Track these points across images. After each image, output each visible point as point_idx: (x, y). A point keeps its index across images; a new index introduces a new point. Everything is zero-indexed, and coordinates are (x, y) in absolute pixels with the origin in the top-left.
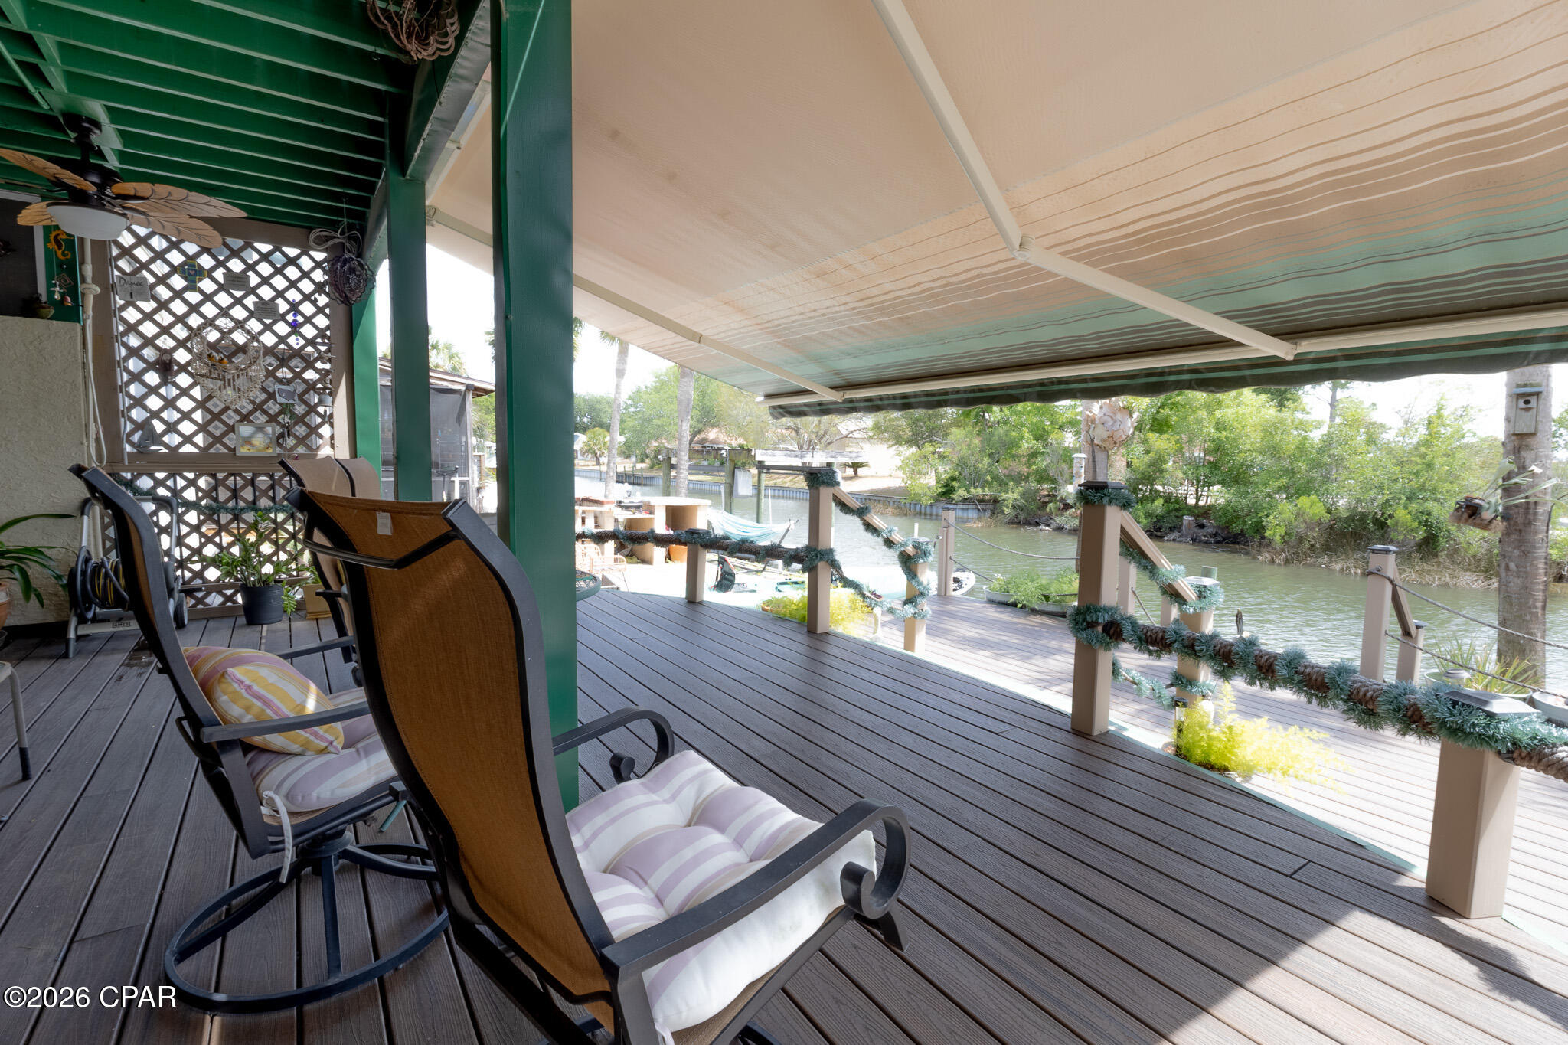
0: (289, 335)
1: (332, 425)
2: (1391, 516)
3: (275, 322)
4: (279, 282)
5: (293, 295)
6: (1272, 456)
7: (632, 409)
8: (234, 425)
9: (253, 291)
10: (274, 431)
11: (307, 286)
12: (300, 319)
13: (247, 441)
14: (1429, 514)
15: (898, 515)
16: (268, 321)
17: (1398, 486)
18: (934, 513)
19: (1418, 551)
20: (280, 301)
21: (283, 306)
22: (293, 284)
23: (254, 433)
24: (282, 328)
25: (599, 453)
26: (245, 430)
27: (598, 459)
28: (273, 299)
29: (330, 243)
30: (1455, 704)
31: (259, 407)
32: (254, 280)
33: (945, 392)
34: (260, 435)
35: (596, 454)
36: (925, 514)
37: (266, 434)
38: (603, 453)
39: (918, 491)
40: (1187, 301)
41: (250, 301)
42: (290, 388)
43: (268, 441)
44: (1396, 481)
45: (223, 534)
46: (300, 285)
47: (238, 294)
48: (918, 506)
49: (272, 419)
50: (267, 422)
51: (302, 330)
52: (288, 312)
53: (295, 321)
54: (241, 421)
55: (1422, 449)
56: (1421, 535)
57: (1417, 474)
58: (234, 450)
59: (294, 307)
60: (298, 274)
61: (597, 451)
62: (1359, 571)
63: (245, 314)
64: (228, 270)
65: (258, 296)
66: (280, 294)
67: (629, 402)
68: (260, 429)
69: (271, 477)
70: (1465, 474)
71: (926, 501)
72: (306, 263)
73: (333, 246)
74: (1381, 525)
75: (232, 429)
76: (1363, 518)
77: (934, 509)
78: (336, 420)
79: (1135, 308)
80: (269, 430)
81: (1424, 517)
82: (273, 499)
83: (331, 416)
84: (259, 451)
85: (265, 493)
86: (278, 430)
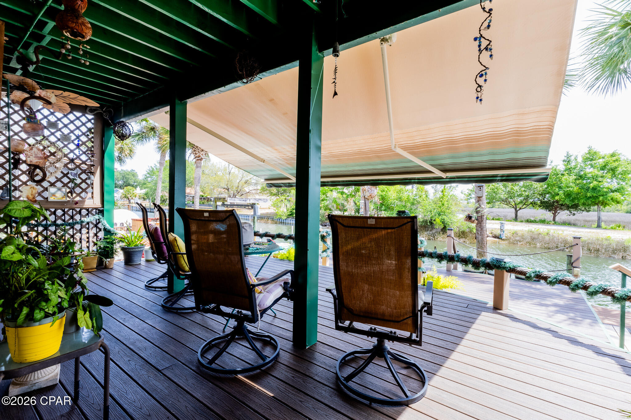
0: (75, 149)
1: (92, 188)
2: (435, 220)
3: (69, 143)
4: (72, 127)
5: (77, 132)
6: (400, 201)
7: (149, 179)
8: (47, 188)
9: (60, 130)
10: (66, 191)
11: (84, 129)
12: (80, 143)
13: (53, 195)
14: (444, 219)
15: (272, 223)
16: (66, 143)
17: (435, 211)
18: (287, 222)
19: (442, 231)
20: (71, 135)
21: (73, 137)
22: (78, 128)
23: (57, 191)
24: (72, 146)
25: (130, 198)
26: (52, 190)
27: (129, 201)
28: (69, 134)
29: (95, 112)
30: (497, 261)
31: (59, 180)
32: (60, 125)
33: (339, 182)
34: (59, 192)
35: (129, 199)
36: (283, 223)
37: (62, 192)
38: (132, 198)
39: (280, 213)
40: (424, 161)
41: (58, 134)
42: (75, 172)
43: (63, 195)
44: (435, 209)
45: (39, 236)
46: (81, 128)
47: (53, 131)
48: (281, 220)
49: (65, 185)
50: (63, 186)
51: (81, 148)
52: (75, 140)
53: (78, 144)
54: (51, 186)
55: (441, 199)
56: (442, 227)
57: (440, 207)
58: (47, 198)
59: (78, 137)
60: (80, 124)
61: (129, 197)
62: (427, 238)
63: (56, 139)
64: (49, 120)
65: (62, 132)
66: (72, 132)
67: (148, 175)
68: (59, 189)
69: (64, 211)
70: (452, 207)
71: (284, 218)
72: (84, 119)
73: (97, 113)
74: (431, 223)
75: (46, 189)
76: (426, 222)
77: (287, 220)
78: (94, 186)
79: (411, 161)
80: (64, 190)
81: (442, 220)
82: (64, 221)
83: (92, 184)
84: (59, 199)
85: (60, 218)
86: (68, 190)
